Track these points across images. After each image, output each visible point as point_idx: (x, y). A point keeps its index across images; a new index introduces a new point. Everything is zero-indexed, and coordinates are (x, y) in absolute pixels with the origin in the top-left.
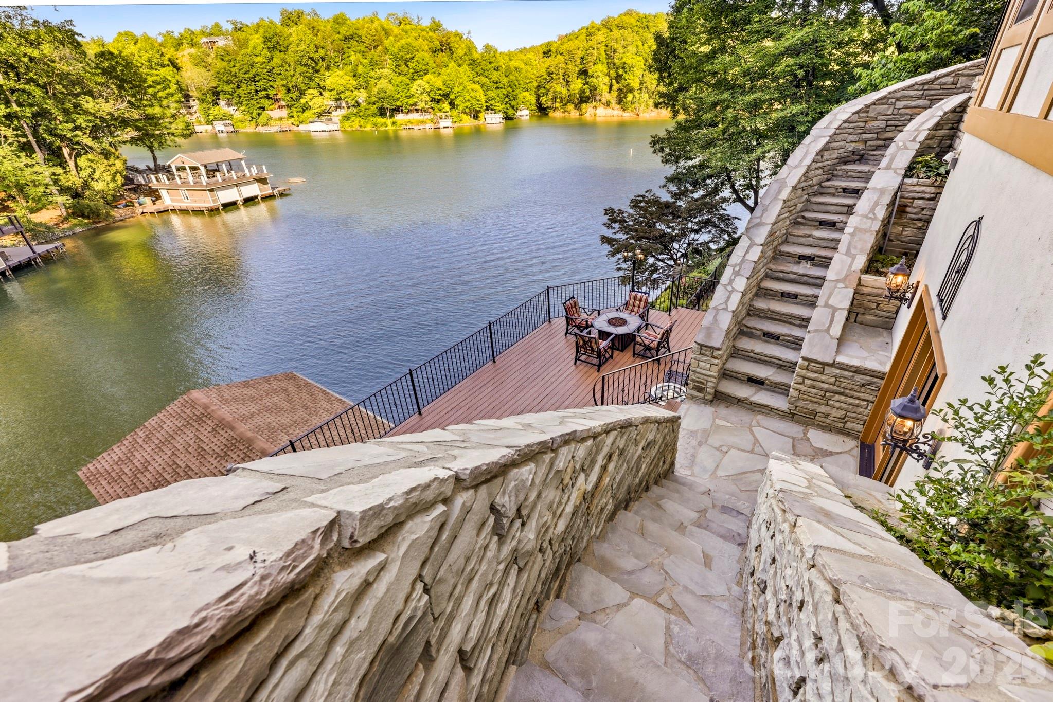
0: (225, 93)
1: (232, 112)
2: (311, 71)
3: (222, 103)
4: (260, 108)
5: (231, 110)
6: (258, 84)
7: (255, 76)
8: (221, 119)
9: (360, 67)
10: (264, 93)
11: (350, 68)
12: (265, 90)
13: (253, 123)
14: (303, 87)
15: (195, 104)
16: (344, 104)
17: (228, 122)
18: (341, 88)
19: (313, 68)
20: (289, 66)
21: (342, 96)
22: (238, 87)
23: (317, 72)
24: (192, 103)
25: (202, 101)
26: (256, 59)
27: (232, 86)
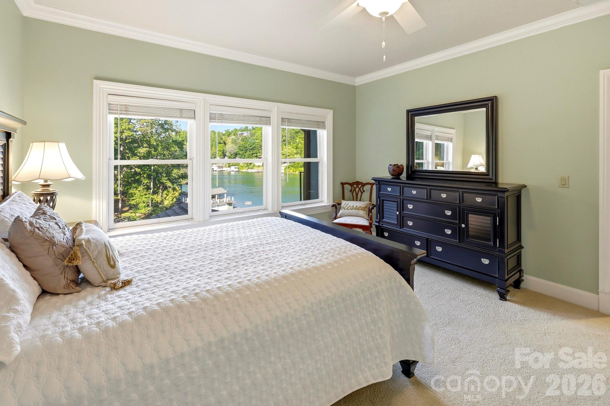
0: (239, 154)
3: (238, 158)
5: (240, 161)
7: (254, 148)
8: (235, 165)
9: (300, 144)
10: (255, 155)
11: (295, 144)
12: (256, 153)
13: (247, 168)
17: (237, 167)
22: (245, 152)
24: (226, 158)
25: (230, 157)
26: (256, 141)
27: (243, 152)
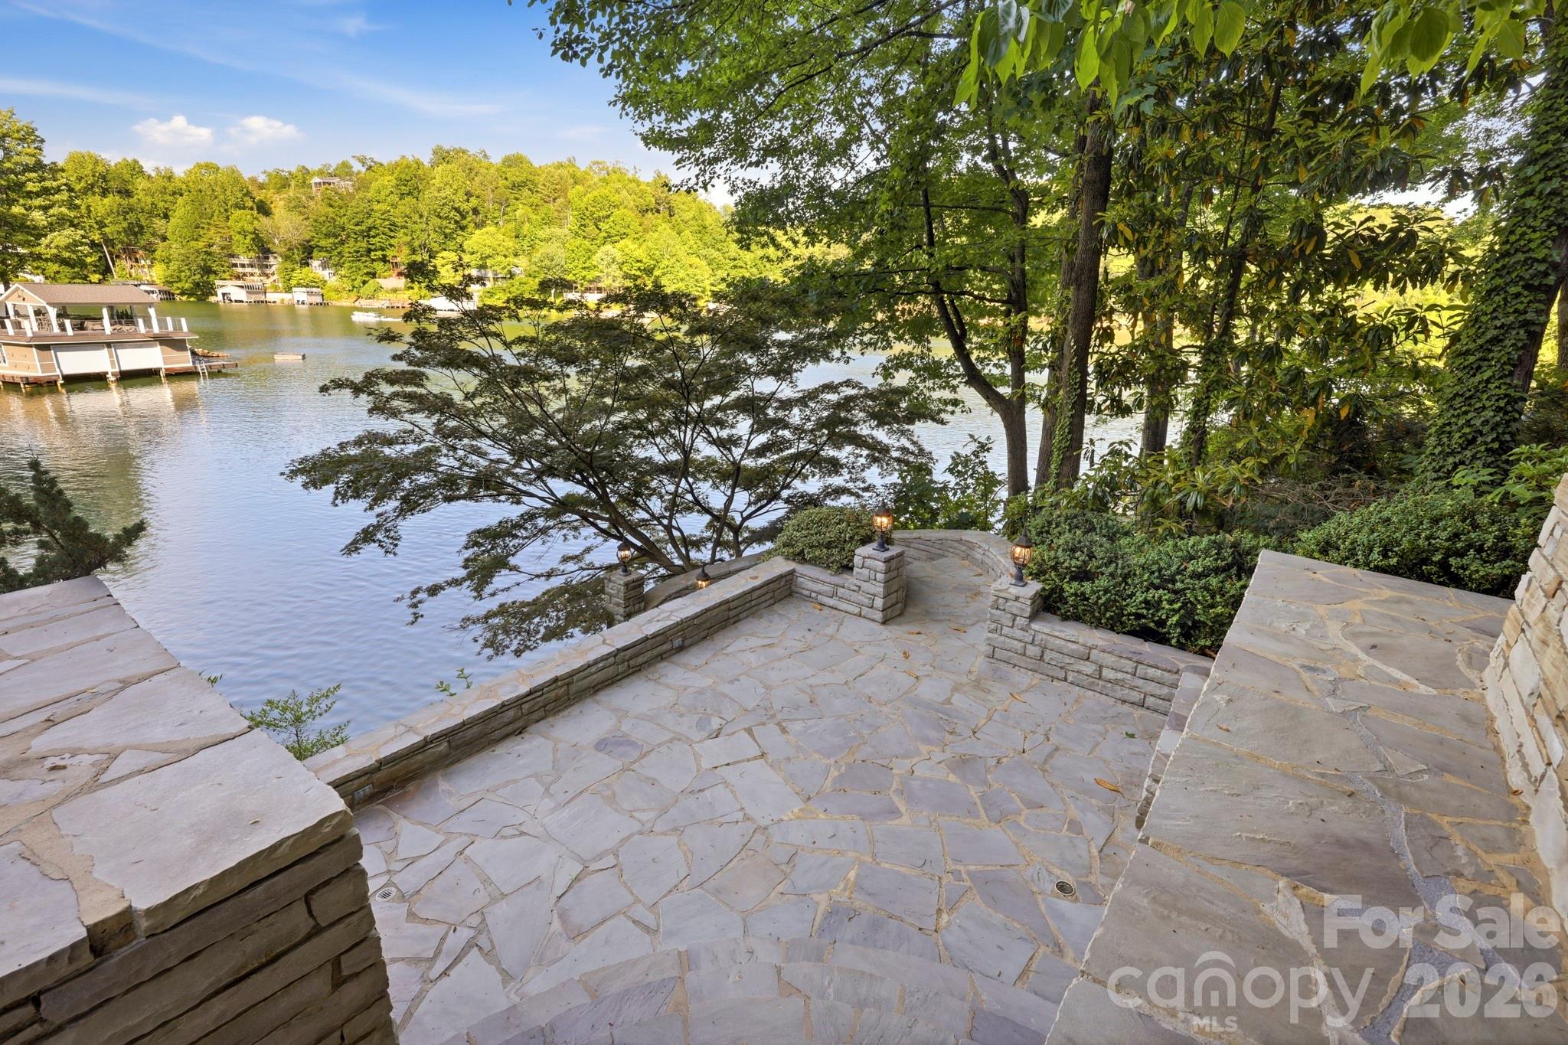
0: (321, 249)
1: (327, 278)
2: (452, 226)
3: (315, 263)
4: (367, 274)
5: (325, 274)
6: (372, 240)
7: (370, 229)
8: (307, 286)
9: (527, 226)
10: (379, 253)
11: (512, 225)
12: (382, 249)
13: (354, 295)
14: (435, 247)
15: (275, 263)
16: (490, 275)
17: (315, 290)
18: (489, 251)
19: (456, 222)
20: (421, 216)
21: (489, 262)
22: (342, 242)
23: (463, 228)
24: (272, 261)
25: (286, 258)
26: (376, 207)
27: (331, 240)
